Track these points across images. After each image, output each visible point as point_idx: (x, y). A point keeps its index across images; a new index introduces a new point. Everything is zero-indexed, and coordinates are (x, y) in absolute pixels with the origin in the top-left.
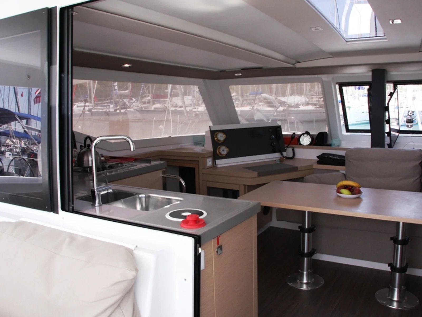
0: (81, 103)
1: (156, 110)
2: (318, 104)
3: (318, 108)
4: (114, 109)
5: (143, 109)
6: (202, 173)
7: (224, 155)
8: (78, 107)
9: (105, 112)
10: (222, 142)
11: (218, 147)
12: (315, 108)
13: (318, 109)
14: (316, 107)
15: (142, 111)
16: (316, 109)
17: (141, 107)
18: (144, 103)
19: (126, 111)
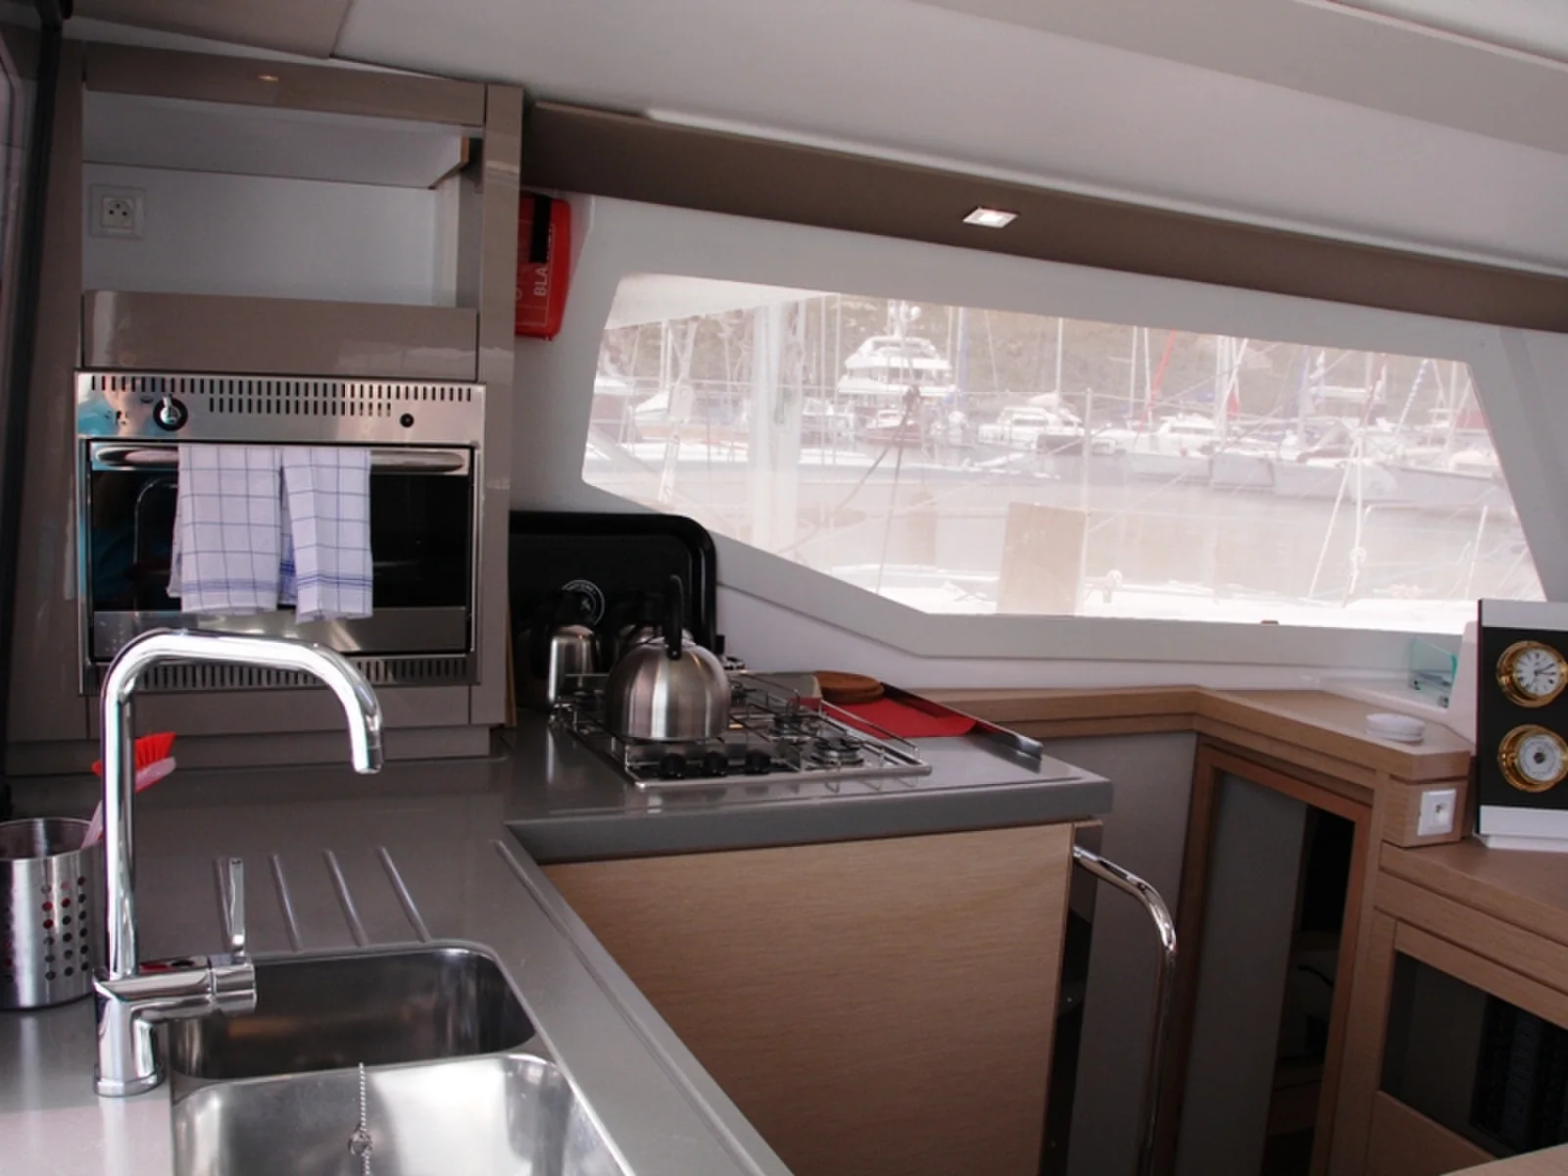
0: (1189, 417)
1: (1465, 473)
4: (1298, 453)
5: (1412, 464)
6: (1382, 869)
7: (1541, 783)
8: (1173, 430)
9: (1261, 460)
10: (1543, 707)
11: (1512, 734)
15: (1405, 470)
17: (1404, 457)
18: (1422, 442)
19: (1343, 466)
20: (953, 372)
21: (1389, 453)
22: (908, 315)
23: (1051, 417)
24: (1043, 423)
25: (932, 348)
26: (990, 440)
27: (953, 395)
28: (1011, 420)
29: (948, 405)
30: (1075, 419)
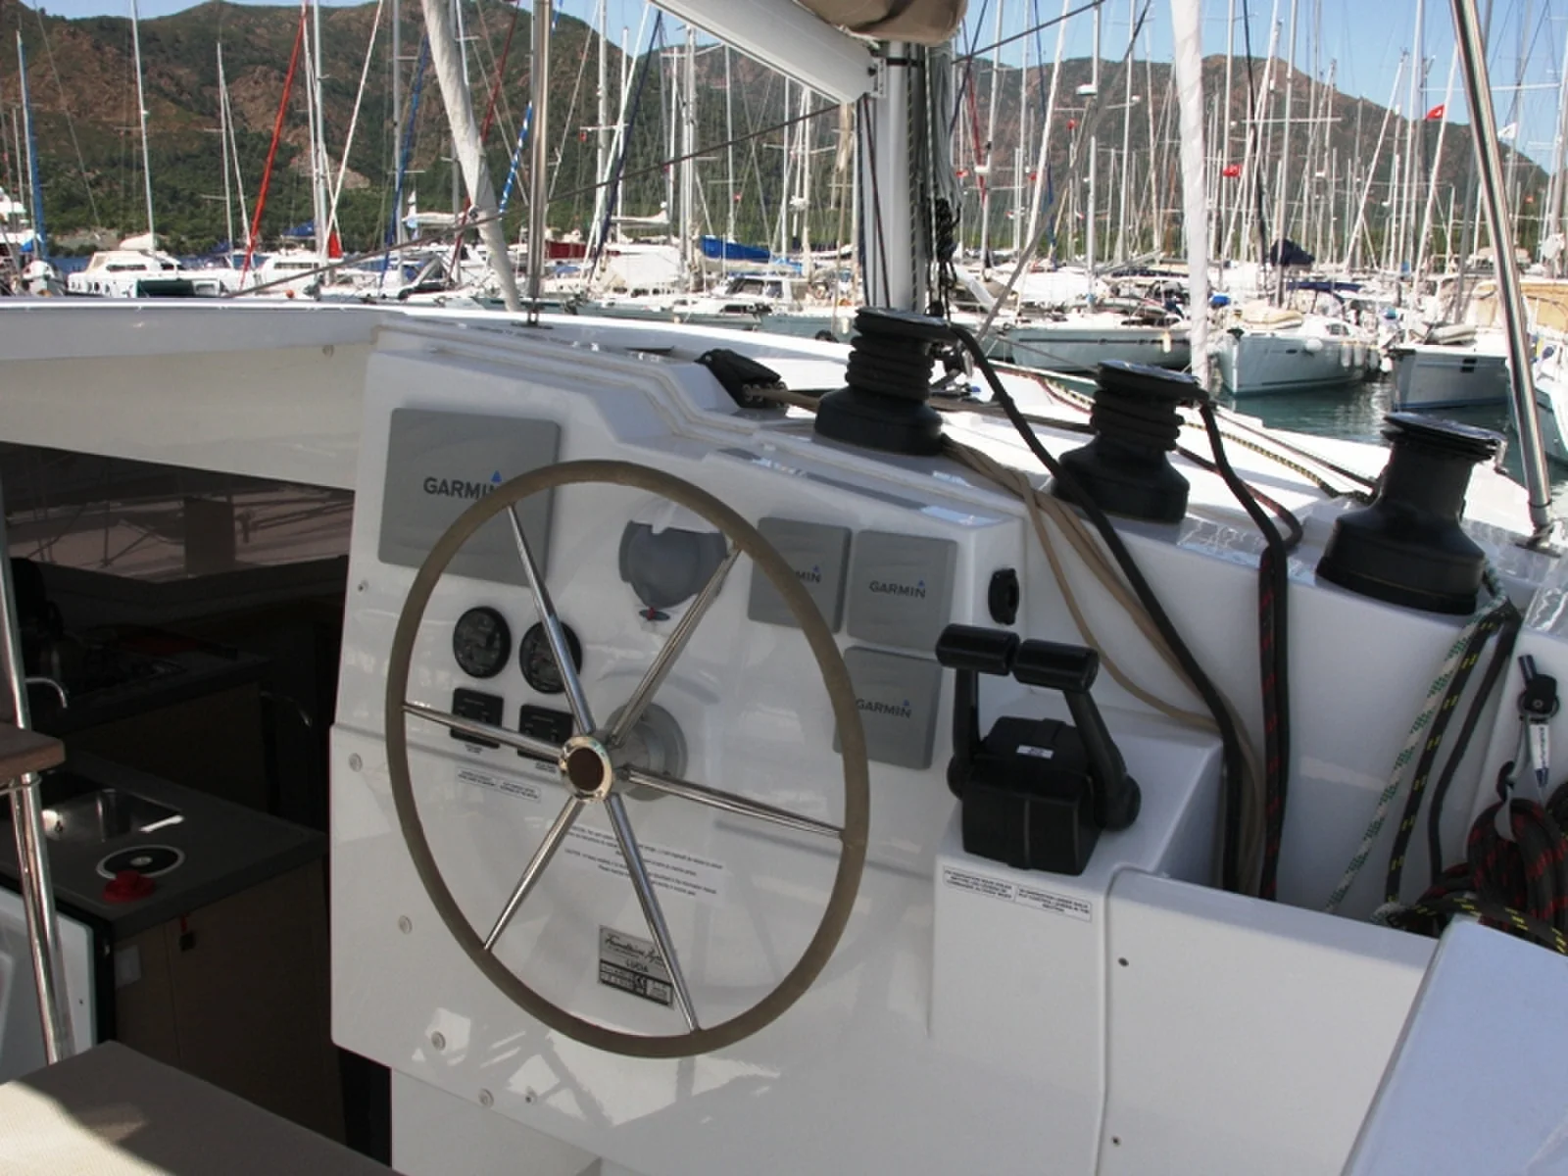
0: (291, 252)
2: (1135, 308)
3: (1133, 323)
4: (400, 289)
8: (279, 266)
12: (1124, 323)
13: (1134, 327)
14: (1126, 319)
16: (1125, 327)
19: (441, 299)
20: (28, 215)
23: (148, 261)
24: (141, 268)
26: (84, 290)
27: (32, 242)
28: (103, 267)
29: (27, 254)
30: (175, 262)
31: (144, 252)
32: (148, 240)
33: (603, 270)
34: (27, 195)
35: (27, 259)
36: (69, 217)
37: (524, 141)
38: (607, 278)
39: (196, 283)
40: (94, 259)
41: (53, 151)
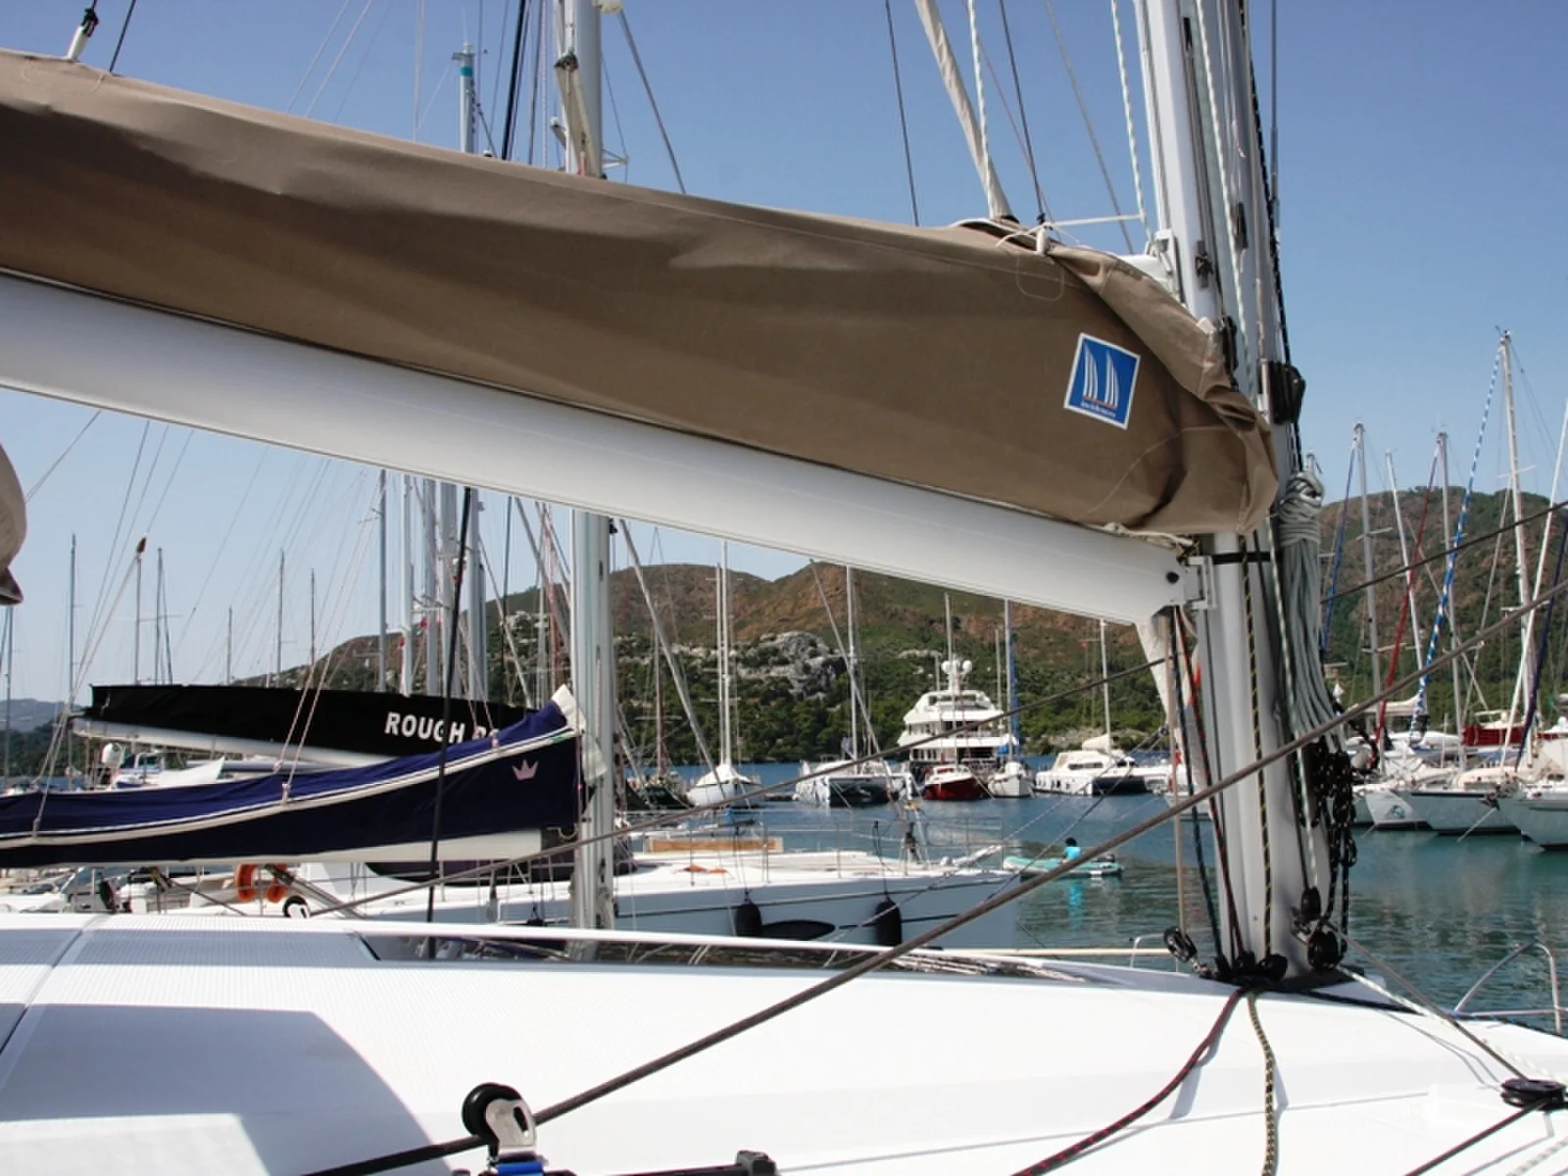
20: (1006, 719)
21: (1398, 780)
22: (960, 669)
23: (1104, 760)
24: (1098, 765)
25: (987, 699)
26: (1048, 787)
27: (1007, 746)
28: (1065, 766)
29: (1002, 756)
30: (1129, 759)
31: (1102, 751)
32: (1105, 740)
33: (1536, 756)
34: (1004, 700)
35: (1002, 761)
36: (1061, 719)
37: (1440, 627)
38: (1540, 764)
39: (1147, 780)
40: (1058, 760)
41: (1051, 662)
